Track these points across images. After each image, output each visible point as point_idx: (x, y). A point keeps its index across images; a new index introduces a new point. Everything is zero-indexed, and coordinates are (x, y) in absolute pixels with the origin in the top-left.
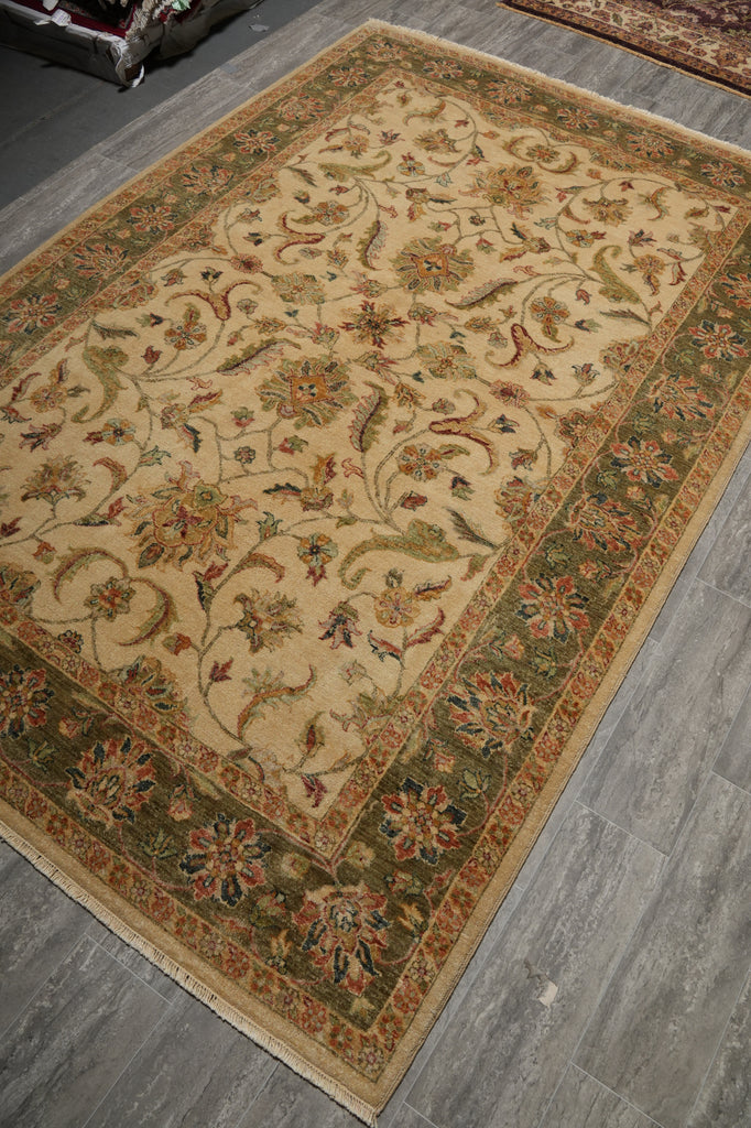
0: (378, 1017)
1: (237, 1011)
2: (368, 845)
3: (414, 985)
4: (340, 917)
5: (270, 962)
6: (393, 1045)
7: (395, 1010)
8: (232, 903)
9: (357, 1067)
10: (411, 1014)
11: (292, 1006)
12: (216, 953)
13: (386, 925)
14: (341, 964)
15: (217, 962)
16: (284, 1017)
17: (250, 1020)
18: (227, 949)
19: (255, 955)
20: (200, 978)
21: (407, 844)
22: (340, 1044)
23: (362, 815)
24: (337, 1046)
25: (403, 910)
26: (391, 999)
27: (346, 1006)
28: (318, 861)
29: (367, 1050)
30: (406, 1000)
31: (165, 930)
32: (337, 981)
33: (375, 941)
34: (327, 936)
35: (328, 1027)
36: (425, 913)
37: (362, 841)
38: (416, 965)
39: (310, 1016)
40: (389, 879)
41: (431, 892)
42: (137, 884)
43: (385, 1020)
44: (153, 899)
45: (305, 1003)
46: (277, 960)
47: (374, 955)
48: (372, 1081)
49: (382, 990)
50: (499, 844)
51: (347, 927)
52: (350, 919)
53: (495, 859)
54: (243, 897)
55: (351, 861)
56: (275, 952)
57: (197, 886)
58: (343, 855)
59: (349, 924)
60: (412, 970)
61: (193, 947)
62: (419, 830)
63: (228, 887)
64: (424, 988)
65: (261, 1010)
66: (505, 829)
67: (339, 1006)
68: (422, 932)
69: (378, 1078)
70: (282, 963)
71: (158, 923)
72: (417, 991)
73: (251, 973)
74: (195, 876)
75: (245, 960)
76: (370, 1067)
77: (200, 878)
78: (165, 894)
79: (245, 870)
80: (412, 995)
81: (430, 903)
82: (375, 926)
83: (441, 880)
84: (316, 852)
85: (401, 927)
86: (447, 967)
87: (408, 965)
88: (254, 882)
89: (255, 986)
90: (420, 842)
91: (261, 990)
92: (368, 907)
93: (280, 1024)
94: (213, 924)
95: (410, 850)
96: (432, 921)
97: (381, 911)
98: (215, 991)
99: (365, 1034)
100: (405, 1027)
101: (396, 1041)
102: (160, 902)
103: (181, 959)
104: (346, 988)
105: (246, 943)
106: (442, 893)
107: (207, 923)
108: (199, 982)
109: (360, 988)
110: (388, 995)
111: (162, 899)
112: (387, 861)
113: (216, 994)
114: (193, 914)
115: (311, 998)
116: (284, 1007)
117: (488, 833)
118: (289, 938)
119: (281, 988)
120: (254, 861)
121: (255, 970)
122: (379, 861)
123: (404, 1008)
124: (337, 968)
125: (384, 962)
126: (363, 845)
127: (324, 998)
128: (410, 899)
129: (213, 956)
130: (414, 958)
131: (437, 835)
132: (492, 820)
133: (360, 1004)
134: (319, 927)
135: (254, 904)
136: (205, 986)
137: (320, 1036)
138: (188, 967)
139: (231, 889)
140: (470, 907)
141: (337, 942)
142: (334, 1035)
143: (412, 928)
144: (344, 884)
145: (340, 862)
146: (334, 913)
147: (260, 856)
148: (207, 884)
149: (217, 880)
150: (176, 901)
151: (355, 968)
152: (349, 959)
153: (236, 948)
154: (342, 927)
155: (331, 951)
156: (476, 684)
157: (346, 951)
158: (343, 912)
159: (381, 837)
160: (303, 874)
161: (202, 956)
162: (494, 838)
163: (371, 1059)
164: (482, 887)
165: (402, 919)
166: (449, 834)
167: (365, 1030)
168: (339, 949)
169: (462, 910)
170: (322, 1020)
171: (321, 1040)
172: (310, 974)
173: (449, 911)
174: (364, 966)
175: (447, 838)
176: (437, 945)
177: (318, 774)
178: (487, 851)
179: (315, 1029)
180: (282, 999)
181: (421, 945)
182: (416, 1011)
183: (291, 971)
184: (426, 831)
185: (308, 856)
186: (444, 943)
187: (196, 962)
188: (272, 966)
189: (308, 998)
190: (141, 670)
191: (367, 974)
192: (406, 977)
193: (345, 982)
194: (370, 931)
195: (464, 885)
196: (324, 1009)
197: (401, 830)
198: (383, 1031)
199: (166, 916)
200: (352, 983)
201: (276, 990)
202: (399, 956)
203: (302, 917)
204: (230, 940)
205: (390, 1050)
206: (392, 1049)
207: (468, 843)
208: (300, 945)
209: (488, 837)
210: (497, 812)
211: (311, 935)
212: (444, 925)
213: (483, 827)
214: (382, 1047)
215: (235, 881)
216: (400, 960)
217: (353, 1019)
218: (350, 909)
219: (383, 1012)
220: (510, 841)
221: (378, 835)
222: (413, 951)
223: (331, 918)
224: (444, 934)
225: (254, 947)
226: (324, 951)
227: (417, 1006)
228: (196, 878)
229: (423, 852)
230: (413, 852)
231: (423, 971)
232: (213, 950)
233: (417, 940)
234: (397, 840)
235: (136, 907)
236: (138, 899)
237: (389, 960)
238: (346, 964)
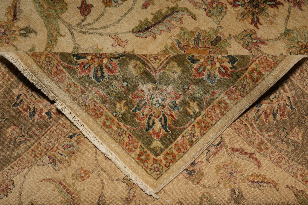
0: (165, 151)
1: (93, 134)
2: (179, 65)
3: (187, 141)
4: (155, 100)
5: (114, 114)
6: (169, 165)
7: (173, 150)
8: (98, 81)
9: (149, 172)
10: (181, 154)
11: (122, 137)
12: (87, 104)
13: (178, 109)
14: (151, 123)
15: (87, 108)
16: (117, 142)
17: (99, 140)
18: (93, 103)
19: (107, 109)
20: (76, 114)
21: (201, 70)
22: (142, 160)
24: (141, 160)
25: (189, 103)
26: (173, 145)
27: (148, 143)
28: (150, 68)
29: (155, 165)
30: (181, 147)
31: (60, 88)
32: (147, 130)
33: (171, 115)
34: (146, 107)
35: (138, 151)
36: (201, 108)
37: (175, 61)
38: (190, 132)
39: (130, 144)
40: (186, 87)
41: (207, 98)
42: (47, 59)
43: (168, 154)
44: (54, 70)
45: (128, 137)
46: (118, 114)
47: (169, 122)
48: (155, 179)
49: (169, 140)
50: (253, 81)
51: (158, 105)
52: (160, 102)
53: (248, 89)
54: (105, 79)
55: (168, 72)
56: (118, 110)
57: (80, 67)
58: (164, 68)
59: (159, 104)
60: (187, 134)
61: (74, 99)
62: (209, 63)
63: (97, 71)
64: (191, 143)
65: (106, 136)
66: (260, 73)
67: (146, 142)
68: (197, 117)
69: (158, 178)
70: (120, 116)
71: (56, 83)
72: (187, 144)
73: (104, 117)
74: (80, 61)
75: (102, 110)
76: (155, 173)
77: (82, 63)
78: (62, 68)
79: (108, 64)
80: (184, 145)
81: (205, 103)
82: (173, 108)
83: (214, 93)
84: (150, 63)
85: (186, 111)
86: (206, 136)
87: (186, 131)
88: (112, 72)
89: (104, 124)
90: (208, 70)
91: (107, 127)
92: (171, 98)
93: (114, 145)
94: (87, 90)
95: (202, 73)
96: (204, 112)
97: (178, 102)
98: (84, 122)
99: (156, 158)
100: (177, 158)
101: (171, 164)
102: (59, 72)
103: (68, 104)
104: (151, 134)
105: (104, 102)
106: (212, 100)
107: (83, 89)
108: (76, 116)
109: (158, 136)
110: (172, 142)
111: (60, 70)
112: (187, 77)
113: (84, 124)
114: (76, 83)
115: (132, 135)
116: (117, 137)
117: (249, 73)
118: (126, 104)
119: (118, 128)
120: (114, 60)
121: (106, 116)
122: (183, 76)
123: (179, 151)
124: (148, 124)
125: (173, 127)
126: (176, 64)
127: (139, 137)
128: (194, 99)
129: (85, 105)
130: (189, 128)
131: (219, 68)
132: (253, 66)
133: (157, 144)
134: (143, 103)
135: (110, 84)
136: (79, 119)
137: (133, 154)
138: (71, 108)
139: (99, 74)
140: (225, 110)
141: (151, 111)
142: (140, 155)
143: (192, 113)
144: (161, 84)
145: (161, 72)
146: (152, 97)
147: (118, 59)
148: (86, 67)
149: (92, 66)
150: (67, 73)
151: (158, 126)
152: (155, 121)
153: (97, 104)
154: (155, 105)
155: (147, 115)
157: (155, 117)
158: (157, 98)
159: (187, 62)
160: (140, 74)
161: (79, 104)
162: (251, 77)
163: (157, 169)
164: (236, 102)
165: (188, 108)
166: (226, 68)
167: (157, 156)
168: (151, 115)
169: (221, 111)
170: (136, 147)
171: (133, 156)
172: (133, 124)
173: (213, 109)
174: (163, 126)
175: (224, 71)
176: (203, 125)
178: (245, 83)
179: (131, 151)
180: (117, 133)
181: (195, 123)
182: (184, 153)
183: (125, 121)
184: (213, 64)
185: (144, 64)
186: (207, 125)
187: (76, 107)
188: (115, 116)
189: (130, 135)
191: (163, 130)
192: (183, 136)
193: (151, 132)
194: (170, 110)
195: (226, 98)
196: (137, 142)
197: (199, 60)
198: (166, 158)
199: (61, 81)
200: (154, 133)
201: (115, 128)
202: (181, 126)
203: (136, 96)
204: (95, 99)
205: (167, 167)
207: (236, 77)
208: (131, 109)
209: (248, 75)
210: (257, 62)
211: (138, 105)
212: (209, 116)
213: (247, 69)
214: (164, 165)
215: (101, 69)
216: (182, 127)
217: (151, 150)
218: (162, 97)
219: (167, 150)
220: (260, 80)
221: (185, 60)
222: (190, 125)
223: (150, 99)
224: (208, 120)
225: (108, 105)
226: (143, 114)
227: (185, 151)
228: (80, 63)
229: (209, 76)
230: (203, 75)
231: (193, 135)
232: (86, 102)
233: (193, 120)
234: (196, 65)
235: (45, 72)
236: (46, 68)
237: (176, 126)
238: (154, 123)
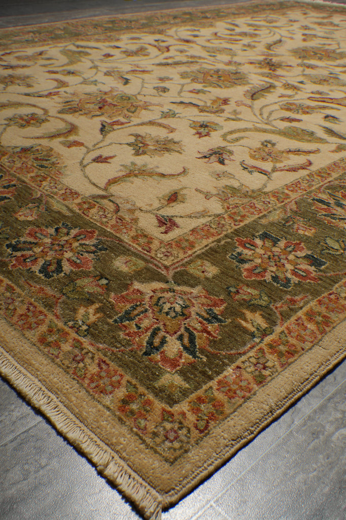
0: (193, 395)
2: (213, 264)
3: (248, 376)
4: (167, 306)
5: (71, 324)
6: (206, 427)
7: (217, 393)
8: (48, 276)
9: (148, 440)
10: (238, 400)
11: (81, 365)
13: (220, 321)
14: (157, 341)
15: (9, 314)
16: (67, 372)
17: (22, 369)
18: (25, 307)
19: (55, 315)
21: (258, 271)
22: (132, 412)
23: (212, 245)
24: (127, 412)
25: (244, 314)
26: (213, 383)
27: (150, 376)
28: (156, 265)
29: (168, 426)
30: (234, 387)
32: (147, 354)
33: (205, 330)
34: (146, 317)
35: (121, 393)
36: (271, 322)
37: (208, 260)
38: (253, 360)
39: (101, 377)
40: (233, 290)
41: (281, 307)
43: (201, 400)
45: (99, 365)
46: (79, 324)
47: (201, 342)
48: (166, 460)
49: (203, 373)
51: (173, 314)
52: (178, 309)
54: (62, 275)
55: (192, 271)
56: (79, 317)
57: (17, 260)
58: (184, 266)
59: (176, 312)
60: (247, 364)
62: (272, 264)
63: (49, 265)
64: (261, 380)
65: (41, 361)
67: (142, 376)
68: (265, 335)
69: (176, 459)
70: (85, 327)
72: (251, 381)
73: (43, 328)
74: (18, 254)
75: (42, 317)
76: (168, 444)
77: (23, 256)
79: (73, 258)
80: (243, 384)
81: (278, 315)
82: (207, 320)
83: (293, 301)
84: (155, 260)
85: (239, 326)
86: (294, 368)
87: (243, 358)
88: (79, 267)
89: (42, 340)
90: (273, 272)
91: (48, 345)
92: (203, 305)
93: (59, 377)
94: (19, 287)
95: (260, 275)
96: (279, 329)
97: (217, 310)
99: (169, 409)
100: (227, 410)
101: (212, 423)
104: (156, 362)
105: (49, 306)
106: (293, 310)
107: (12, 285)
109: (174, 366)
110: (210, 378)
112: (232, 277)
114: (1, 277)
115: (108, 362)
116: (71, 364)
118: (100, 310)
119: (74, 347)
120: (85, 254)
121: (50, 327)
122: (224, 276)
123: (231, 394)
124: (150, 343)
125: (212, 350)
126: (208, 263)
127: (125, 365)
128: (254, 308)
130: (251, 354)
131: (293, 270)
133: (171, 379)
134: (139, 309)
135: (72, 281)
137: (107, 400)
139: (52, 267)
140: (328, 326)
141: (157, 323)
142: (125, 402)
143: (253, 329)
144: (179, 285)
145: (179, 270)
146: (161, 302)
147: (94, 252)
148: (28, 260)
149: (40, 260)
151: (173, 347)
152: (167, 339)
153: (35, 308)
154: (167, 313)
155: (147, 329)
156: (341, 196)
157: (166, 332)
158: (171, 303)
159: (229, 261)
160: (135, 271)
163: (172, 436)
164: (344, 314)
165: (243, 322)
166: (306, 271)
167: (171, 406)
168: (157, 329)
169: (318, 327)
170: (116, 385)
171: (108, 403)
172: (114, 342)
173: (300, 324)
174: (185, 348)
175: (304, 274)
176: (282, 348)
177: (172, 217)
179: (103, 392)
180: (72, 356)
181: (262, 345)
182: (246, 399)
183: (94, 336)
184: (280, 266)
186: (293, 348)
188: (71, 328)
189: (104, 362)
190: (34, 149)
191: (187, 355)
192: (238, 368)
193: (157, 357)
194: (201, 323)
195: (321, 309)
196: (121, 375)
197: (252, 261)
198: (196, 410)
200: (165, 359)
201: (67, 348)
202: (231, 349)
203: (123, 299)
204: (33, 301)
205: (201, 432)
206: (204, 431)
207: (329, 281)
208: (111, 318)
211: (128, 313)
212: (294, 334)
214: (191, 426)
215: (59, 263)
216: (233, 352)
217: (159, 393)
218: (181, 302)
219: (200, 392)
221: (226, 260)
222: (252, 348)
223: (156, 304)
224: (293, 341)
225: (58, 310)
226: (139, 328)
227: (248, 395)
229: (275, 278)
230: (264, 276)
231: (261, 366)
233: (257, 340)
234: (246, 266)
237: (219, 349)
238: (163, 342)
